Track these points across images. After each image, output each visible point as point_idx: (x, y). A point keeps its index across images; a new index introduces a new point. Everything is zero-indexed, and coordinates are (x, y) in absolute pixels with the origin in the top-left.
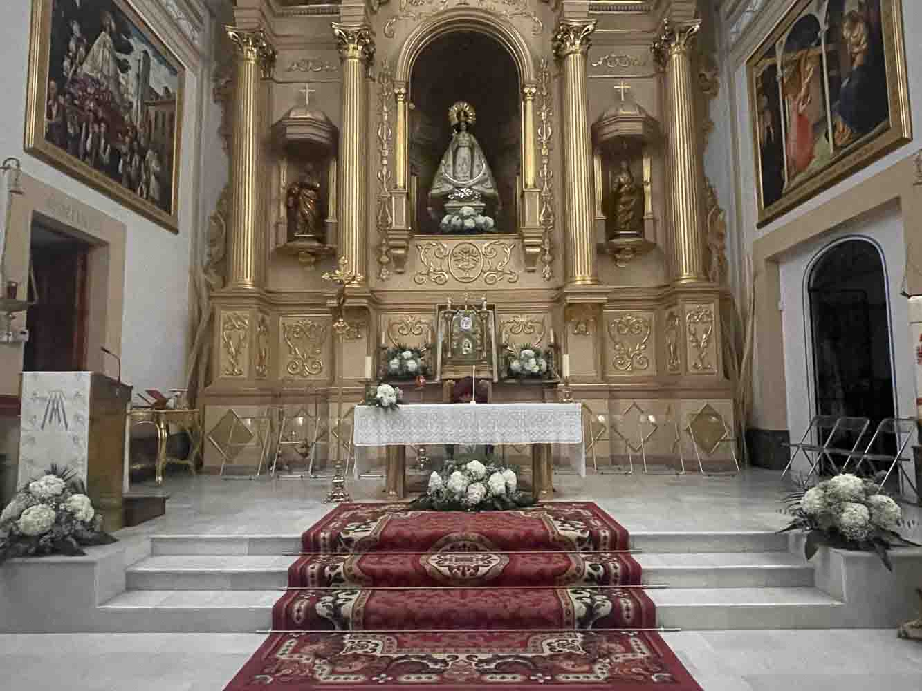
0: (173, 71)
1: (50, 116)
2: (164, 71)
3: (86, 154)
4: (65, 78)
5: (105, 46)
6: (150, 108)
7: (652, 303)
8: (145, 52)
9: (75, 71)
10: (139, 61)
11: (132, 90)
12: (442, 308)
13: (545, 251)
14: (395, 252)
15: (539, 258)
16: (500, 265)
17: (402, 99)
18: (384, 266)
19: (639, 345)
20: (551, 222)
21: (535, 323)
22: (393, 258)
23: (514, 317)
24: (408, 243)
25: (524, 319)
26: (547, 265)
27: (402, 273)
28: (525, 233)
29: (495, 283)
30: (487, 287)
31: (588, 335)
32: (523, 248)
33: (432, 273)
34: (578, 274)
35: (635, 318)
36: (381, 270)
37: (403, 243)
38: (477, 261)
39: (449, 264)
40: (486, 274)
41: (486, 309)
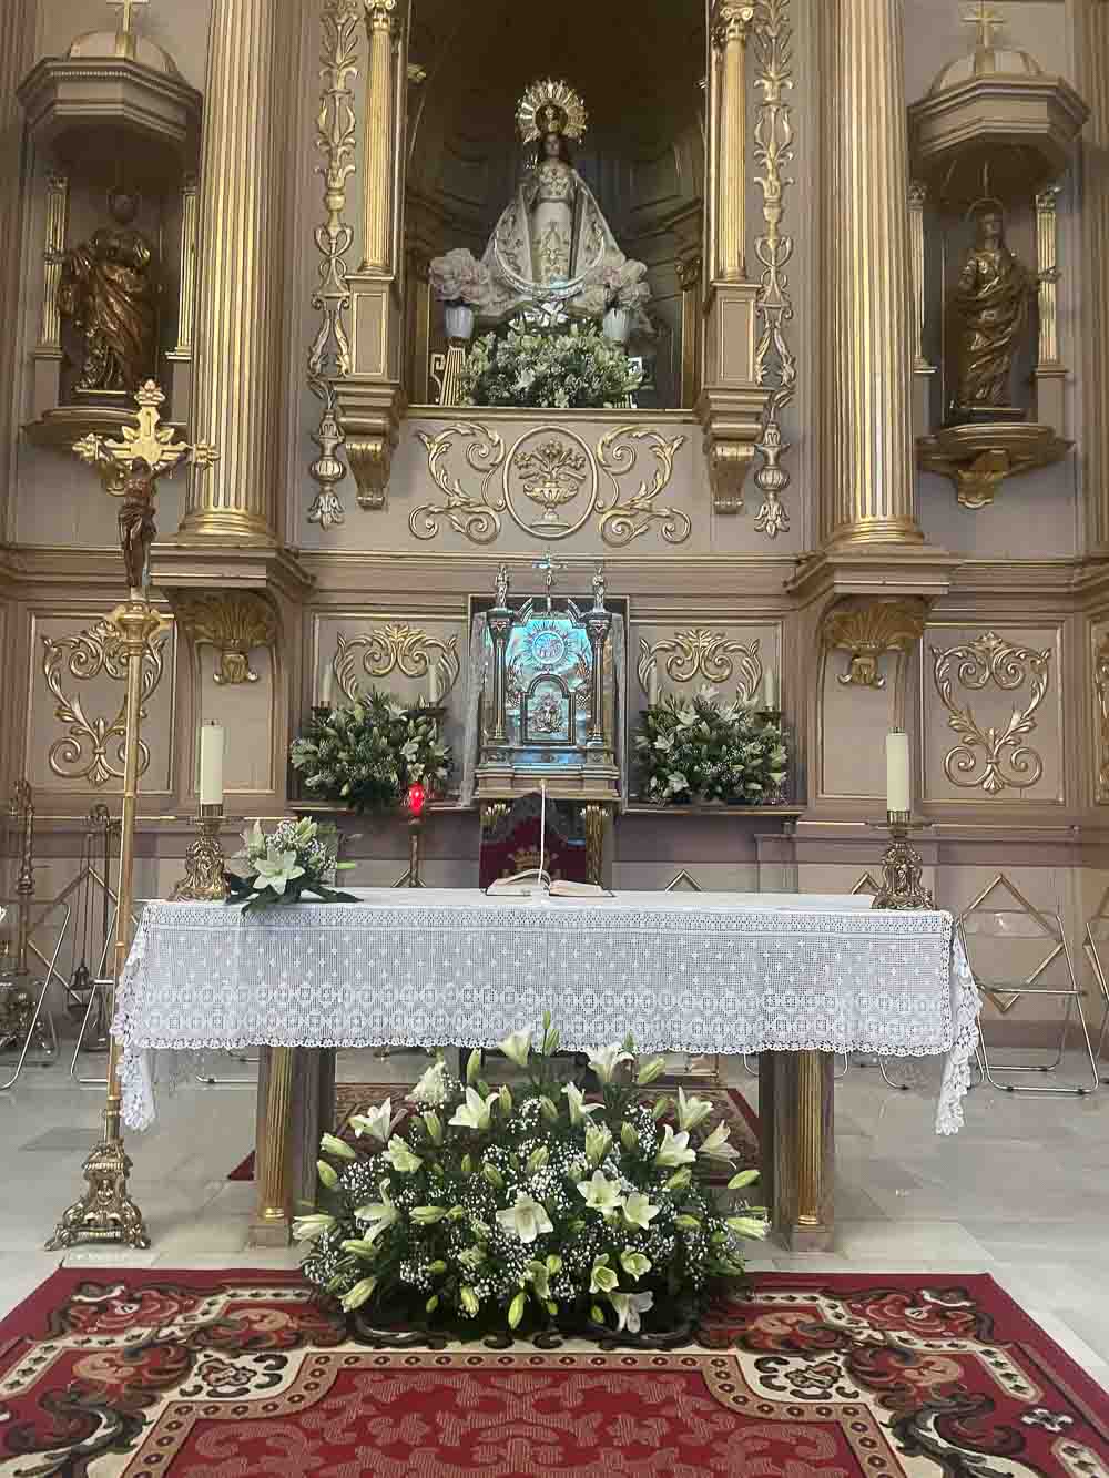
7: (1054, 605)
12: (481, 604)
13: (767, 458)
14: (355, 446)
15: (750, 476)
16: (642, 492)
17: (385, 26)
18: (327, 488)
19: (1016, 718)
20: (785, 379)
21: (733, 651)
22: (351, 463)
23: (677, 634)
24: (395, 424)
25: (706, 642)
26: (771, 496)
27: (377, 507)
28: (716, 401)
29: (628, 541)
30: (607, 553)
31: (879, 688)
32: (708, 448)
33: (457, 510)
34: (863, 516)
35: (1008, 646)
36: (317, 499)
37: (380, 421)
38: (581, 482)
39: (505, 486)
40: (604, 518)
41: (604, 611)
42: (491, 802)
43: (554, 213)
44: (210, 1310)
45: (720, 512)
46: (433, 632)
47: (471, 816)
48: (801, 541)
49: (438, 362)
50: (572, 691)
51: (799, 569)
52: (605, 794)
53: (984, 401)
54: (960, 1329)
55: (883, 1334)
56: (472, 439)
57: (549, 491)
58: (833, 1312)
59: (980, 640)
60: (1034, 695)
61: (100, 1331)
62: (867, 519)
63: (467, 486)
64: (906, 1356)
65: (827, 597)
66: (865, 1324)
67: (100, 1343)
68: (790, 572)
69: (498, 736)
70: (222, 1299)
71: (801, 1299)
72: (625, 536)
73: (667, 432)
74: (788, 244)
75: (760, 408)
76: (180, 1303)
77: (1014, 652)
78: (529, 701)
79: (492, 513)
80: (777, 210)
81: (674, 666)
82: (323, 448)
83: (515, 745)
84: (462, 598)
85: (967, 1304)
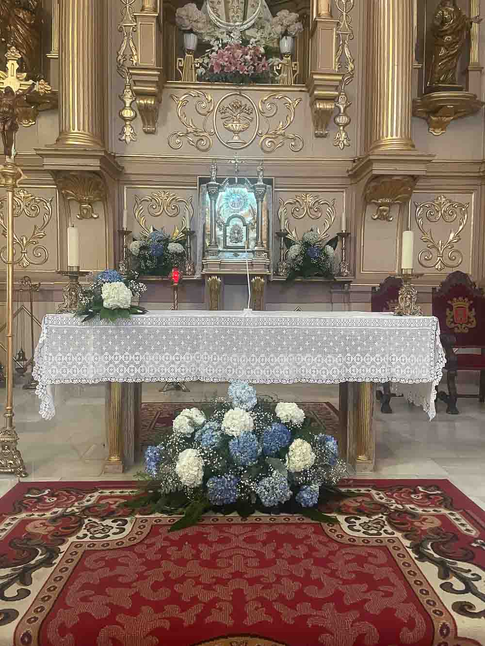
7: (472, 182)
14: (141, 102)
15: (332, 119)
16: (280, 126)
19: (452, 235)
20: (350, 69)
21: (322, 204)
22: (139, 110)
23: (297, 196)
24: (161, 92)
25: (310, 200)
28: (316, 79)
29: (273, 151)
32: (312, 104)
33: (191, 134)
34: (387, 136)
35: (450, 202)
36: (123, 129)
37: (153, 89)
39: (215, 122)
40: (262, 139)
41: (262, 183)
42: (210, 275)
44: (90, 499)
45: (317, 136)
46: (181, 195)
48: (355, 151)
49: (181, 62)
50: (247, 222)
51: (355, 164)
52: (261, 271)
53: (443, 82)
54: (438, 504)
55: (403, 506)
56: (198, 99)
57: (236, 126)
58: (378, 496)
59: (437, 199)
60: (461, 224)
61: (39, 510)
62: (388, 138)
63: (196, 122)
64: (414, 516)
65: (369, 176)
66: (394, 501)
67: (38, 515)
68: (350, 166)
69: (213, 244)
70: (96, 494)
71: (363, 490)
72: (272, 148)
73: (292, 96)
74: (352, 1)
75: (337, 83)
76: (76, 497)
77: (452, 205)
78: (227, 228)
79: (208, 136)
81: (295, 212)
82: (125, 103)
83: (220, 248)
84: (195, 178)
85: (439, 492)
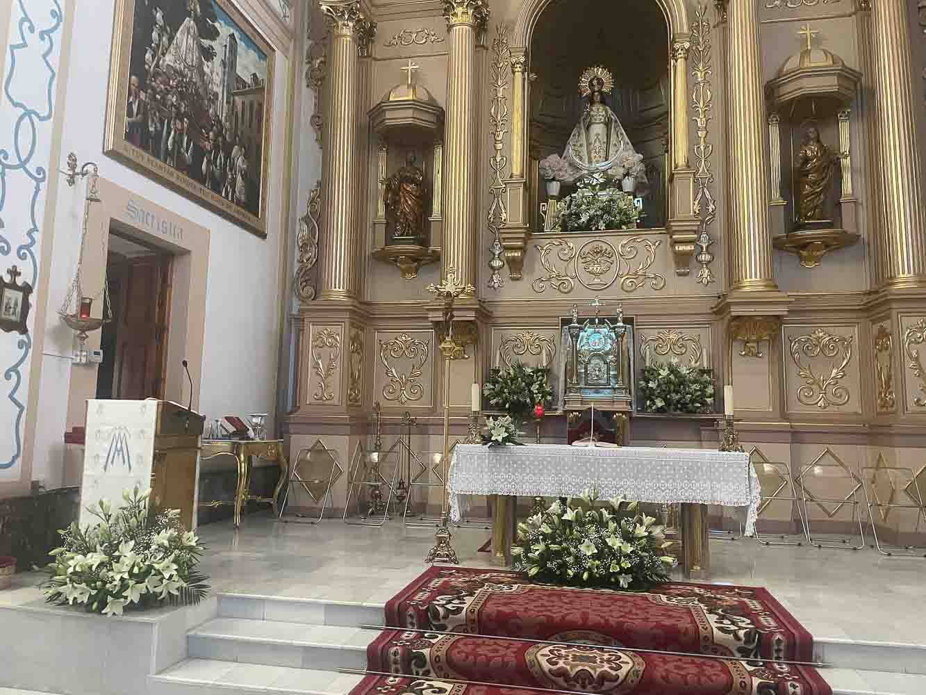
0: (263, 56)
1: (130, 114)
2: (253, 55)
3: (167, 153)
4: (147, 72)
5: (189, 33)
6: (236, 98)
8: (232, 36)
9: (158, 62)
10: (226, 46)
11: (217, 79)
12: (566, 322)
13: (702, 248)
14: (509, 254)
15: (694, 258)
16: (641, 267)
17: (520, 70)
18: (497, 272)
19: (835, 371)
20: (710, 210)
21: (687, 340)
22: (507, 261)
23: (659, 333)
24: (525, 243)
25: (673, 336)
26: (705, 266)
27: (518, 279)
28: (675, 225)
29: (635, 289)
30: (624, 296)
31: (760, 357)
32: (672, 246)
33: (554, 279)
34: (746, 278)
35: (830, 336)
36: (492, 277)
37: (519, 243)
38: (611, 264)
39: (576, 267)
40: (622, 280)
41: (622, 324)
42: (572, 411)
43: (598, 129)
45: (679, 275)
46: (545, 334)
47: (563, 418)
48: (721, 288)
49: (543, 207)
50: (608, 361)
51: (720, 300)
52: (623, 408)
55: (715, 596)
56: (561, 246)
57: (596, 268)
59: (814, 333)
60: (844, 359)
62: (748, 280)
63: (559, 268)
65: (729, 317)
66: (710, 593)
68: (714, 303)
69: (575, 382)
72: (634, 287)
73: (652, 237)
74: (710, 147)
75: (696, 228)
77: (832, 338)
78: (588, 365)
79: (570, 279)
80: (705, 132)
81: (658, 348)
82: (494, 254)
83: (583, 386)
84: (557, 319)
85: (752, 592)
